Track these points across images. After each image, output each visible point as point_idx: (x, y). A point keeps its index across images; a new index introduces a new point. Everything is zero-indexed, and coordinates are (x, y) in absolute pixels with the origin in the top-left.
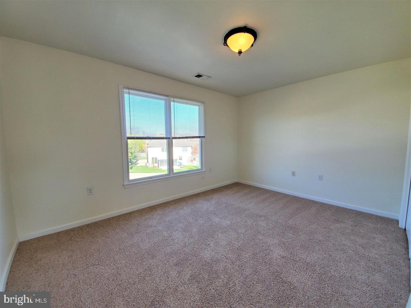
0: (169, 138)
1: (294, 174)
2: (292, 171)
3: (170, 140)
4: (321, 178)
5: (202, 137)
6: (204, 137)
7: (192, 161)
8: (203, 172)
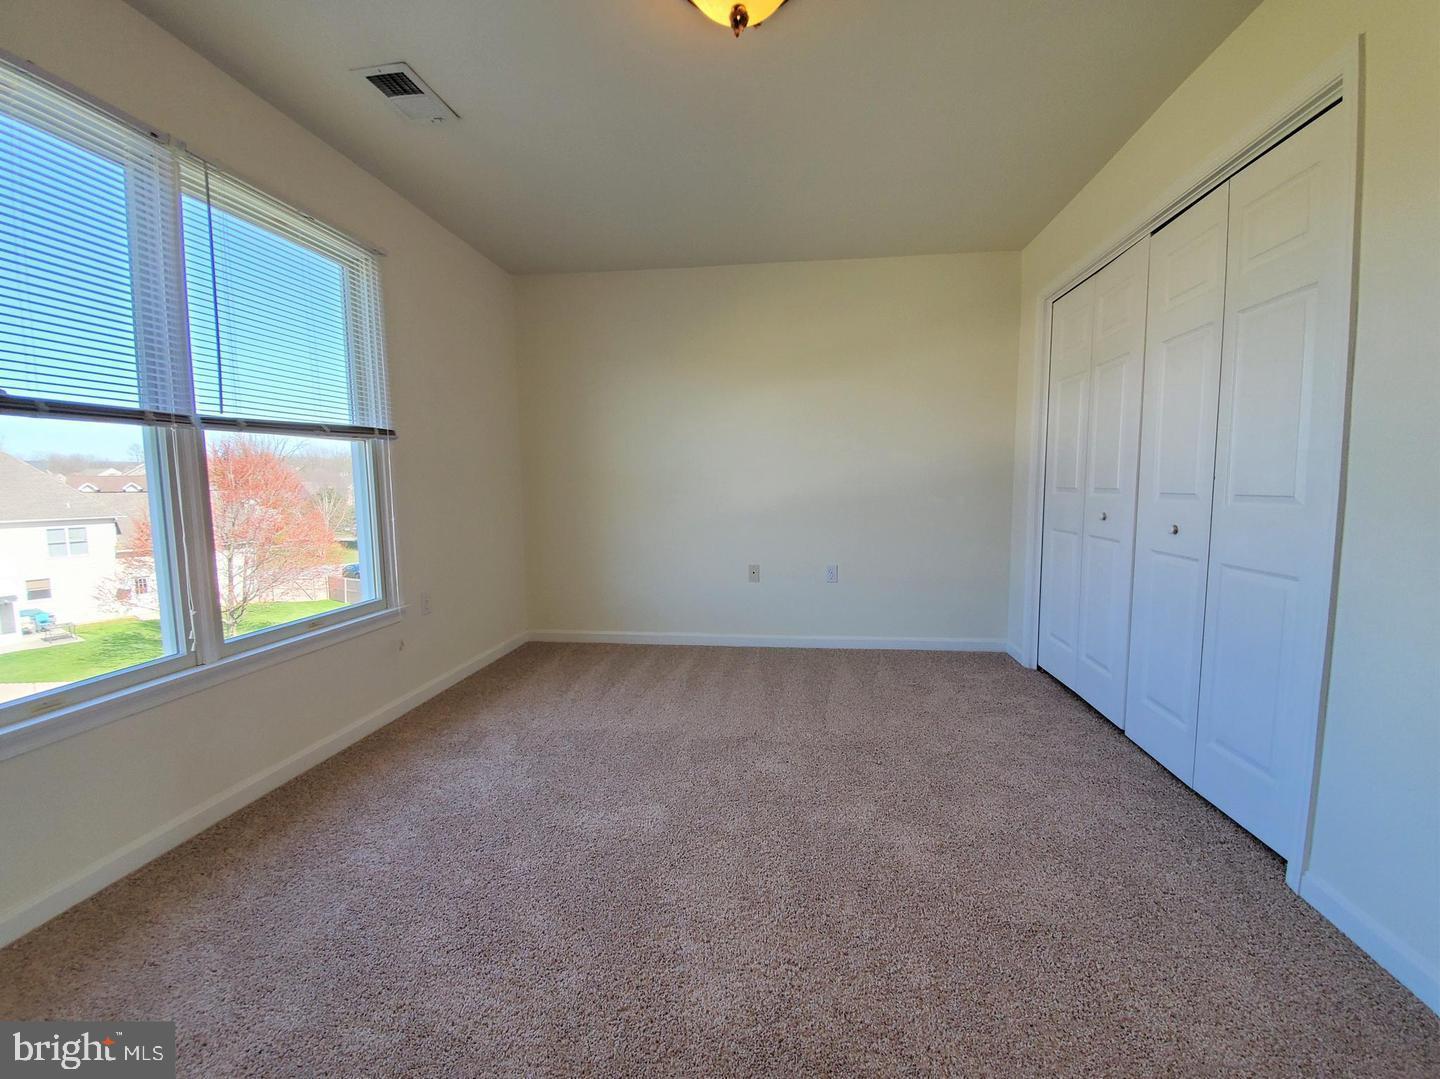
0: (183, 419)
1: (754, 573)
2: (750, 566)
3: (186, 431)
4: (833, 575)
5: (383, 432)
6: (392, 432)
7: (122, 595)
8: (395, 614)
